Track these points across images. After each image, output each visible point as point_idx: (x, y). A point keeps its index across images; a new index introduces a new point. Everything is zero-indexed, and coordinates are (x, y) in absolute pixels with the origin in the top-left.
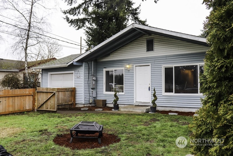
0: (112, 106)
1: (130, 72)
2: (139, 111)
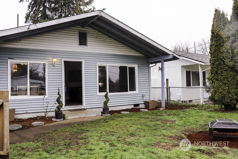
0: (53, 114)
1: (56, 68)
2: (93, 115)
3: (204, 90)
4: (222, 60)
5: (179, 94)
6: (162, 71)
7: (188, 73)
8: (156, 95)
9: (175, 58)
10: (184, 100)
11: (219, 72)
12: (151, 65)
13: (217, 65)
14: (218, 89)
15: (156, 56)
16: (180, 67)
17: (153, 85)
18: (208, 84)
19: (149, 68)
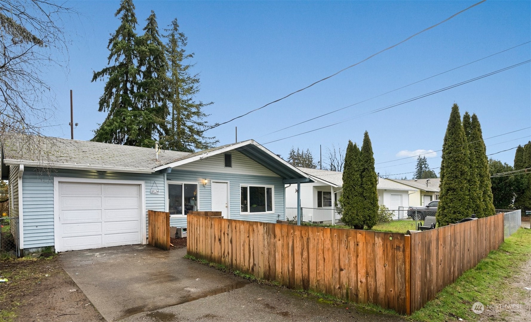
3: (336, 211)
4: (353, 187)
5: (310, 215)
6: (298, 192)
7: (319, 194)
8: (290, 214)
9: (311, 181)
10: (315, 221)
11: (350, 197)
12: (286, 185)
13: (348, 191)
14: (348, 212)
15: (292, 178)
16: (312, 188)
17: (287, 205)
18: (339, 206)
19: (284, 189)
